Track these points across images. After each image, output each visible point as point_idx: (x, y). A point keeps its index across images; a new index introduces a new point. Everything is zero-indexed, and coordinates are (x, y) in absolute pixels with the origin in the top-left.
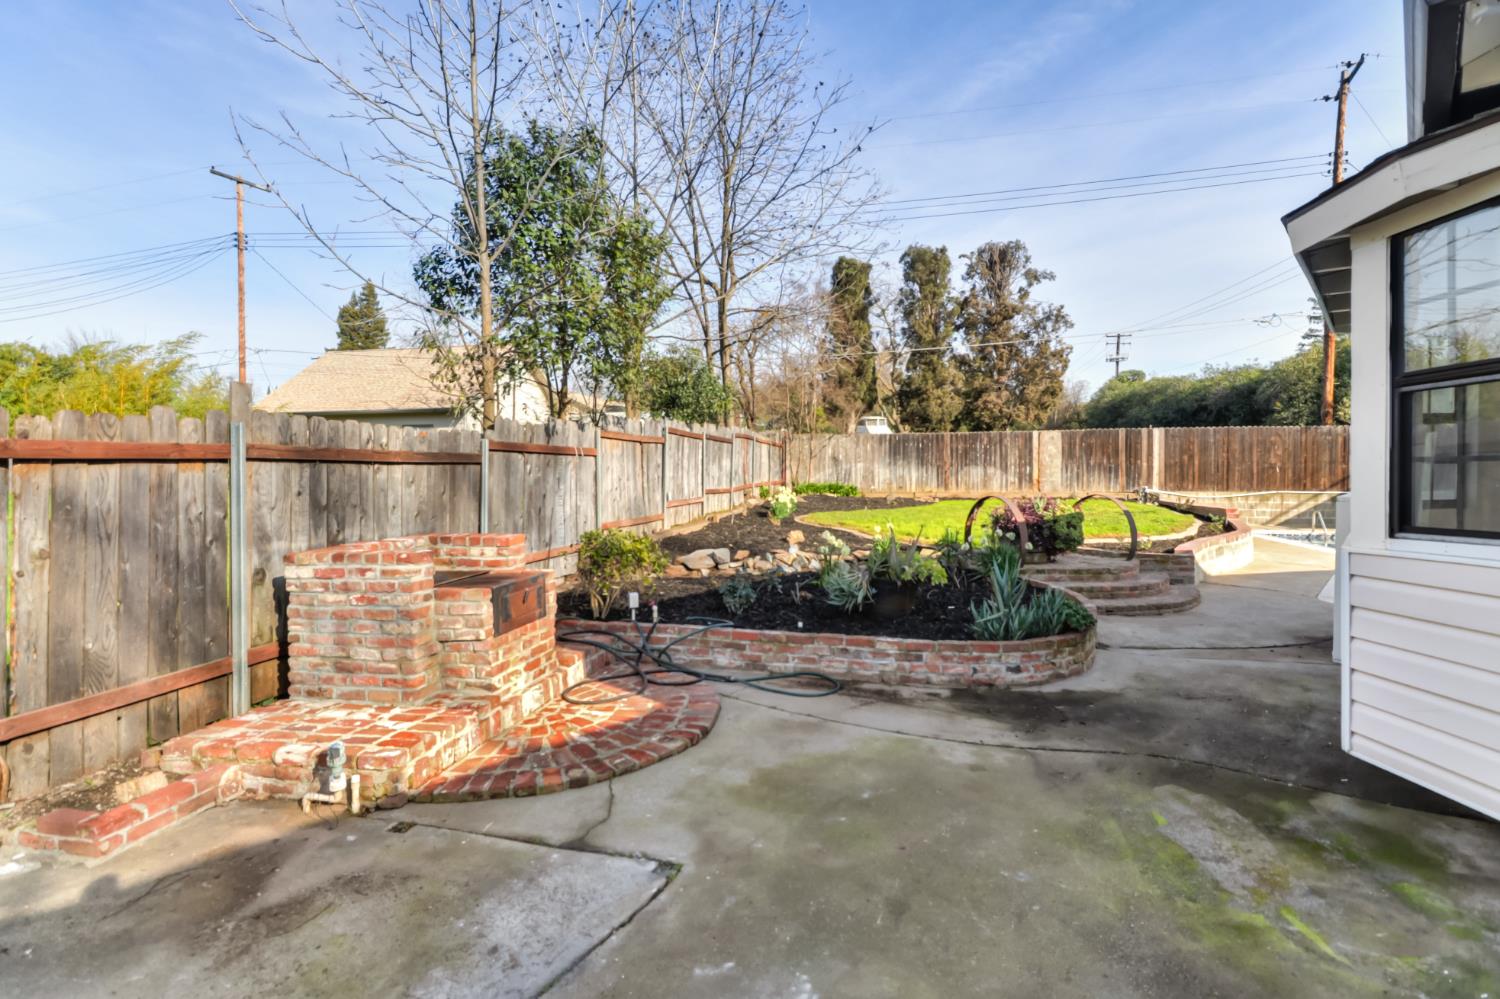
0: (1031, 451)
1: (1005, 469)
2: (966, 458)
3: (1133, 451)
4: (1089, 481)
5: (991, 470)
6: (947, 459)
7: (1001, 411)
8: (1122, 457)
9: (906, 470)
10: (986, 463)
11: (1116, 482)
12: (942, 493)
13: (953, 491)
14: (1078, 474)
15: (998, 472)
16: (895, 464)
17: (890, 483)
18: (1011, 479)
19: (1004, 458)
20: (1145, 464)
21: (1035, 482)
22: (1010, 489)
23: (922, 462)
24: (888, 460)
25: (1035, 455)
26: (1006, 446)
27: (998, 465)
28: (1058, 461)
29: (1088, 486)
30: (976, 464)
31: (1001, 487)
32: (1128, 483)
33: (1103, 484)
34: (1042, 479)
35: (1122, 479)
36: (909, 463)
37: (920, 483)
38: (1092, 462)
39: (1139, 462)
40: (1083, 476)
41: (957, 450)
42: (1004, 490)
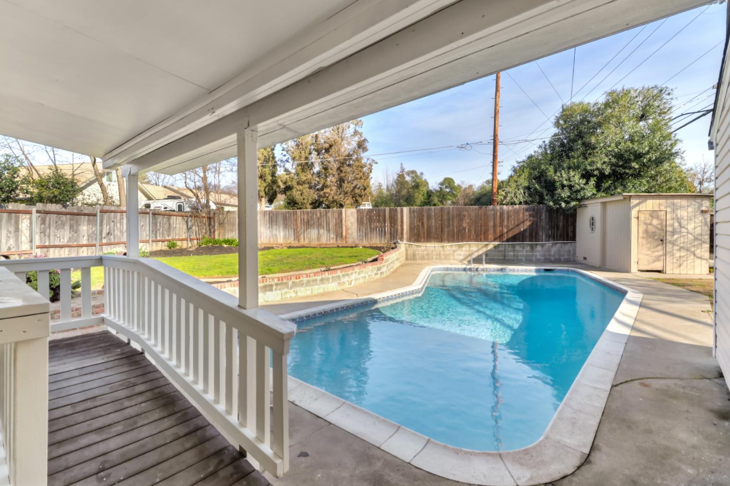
0: (341, 220)
1: (329, 231)
2: (308, 224)
3: (393, 220)
4: (371, 237)
5: (322, 231)
6: (299, 225)
7: (333, 198)
8: (388, 224)
9: (278, 231)
10: (319, 226)
11: (385, 238)
12: (295, 244)
13: (302, 242)
14: (365, 233)
15: (325, 232)
16: (272, 228)
17: (270, 238)
18: (332, 236)
19: (328, 224)
20: (399, 227)
21: (344, 237)
22: (331, 241)
23: (286, 226)
24: (268, 226)
25: (344, 222)
26: (329, 217)
27: (325, 228)
28: (356, 224)
29: (371, 240)
30: (314, 228)
31: (327, 241)
32: (391, 238)
33: (378, 239)
34: (348, 236)
35: (388, 236)
36: (279, 227)
37: (285, 238)
38: (372, 226)
39: (396, 226)
40: (368, 234)
41: (304, 219)
42: (328, 243)
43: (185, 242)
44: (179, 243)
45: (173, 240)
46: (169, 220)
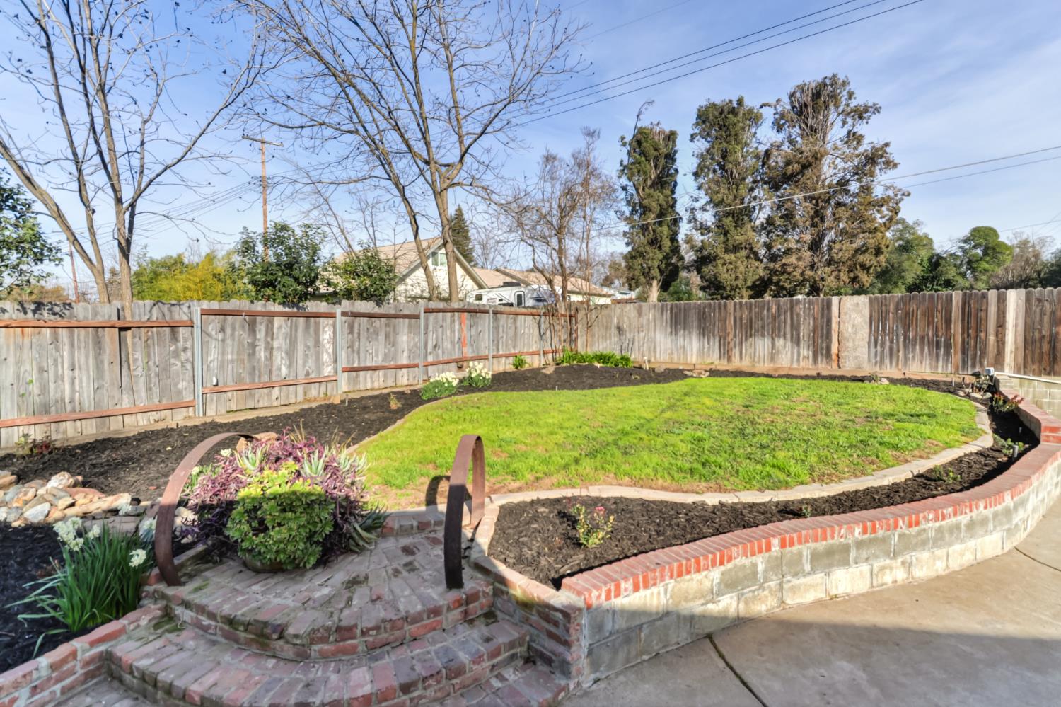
0: (829, 321)
1: (797, 341)
2: (750, 329)
3: (973, 319)
4: (906, 359)
5: (780, 342)
6: (730, 329)
7: (802, 274)
8: (957, 328)
9: (687, 340)
10: (776, 332)
11: (946, 361)
12: (723, 365)
13: (736, 364)
14: (891, 349)
15: (789, 344)
16: (676, 334)
17: (672, 353)
18: (804, 352)
19: (795, 327)
20: (992, 338)
21: (834, 357)
22: (802, 364)
23: (703, 331)
24: (669, 330)
25: (834, 325)
26: (798, 315)
27: (788, 336)
28: (864, 332)
29: (906, 364)
30: (763, 336)
31: (792, 362)
32: (964, 363)
33: (927, 362)
34: (843, 354)
35: (956, 357)
36: (690, 333)
37: (701, 353)
38: (911, 335)
39: (983, 335)
40: (898, 351)
41: (741, 319)
42: (795, 365)
43: (536, 357)
44: (528, 359)
45: (521, 354)
46: (515, 321)
